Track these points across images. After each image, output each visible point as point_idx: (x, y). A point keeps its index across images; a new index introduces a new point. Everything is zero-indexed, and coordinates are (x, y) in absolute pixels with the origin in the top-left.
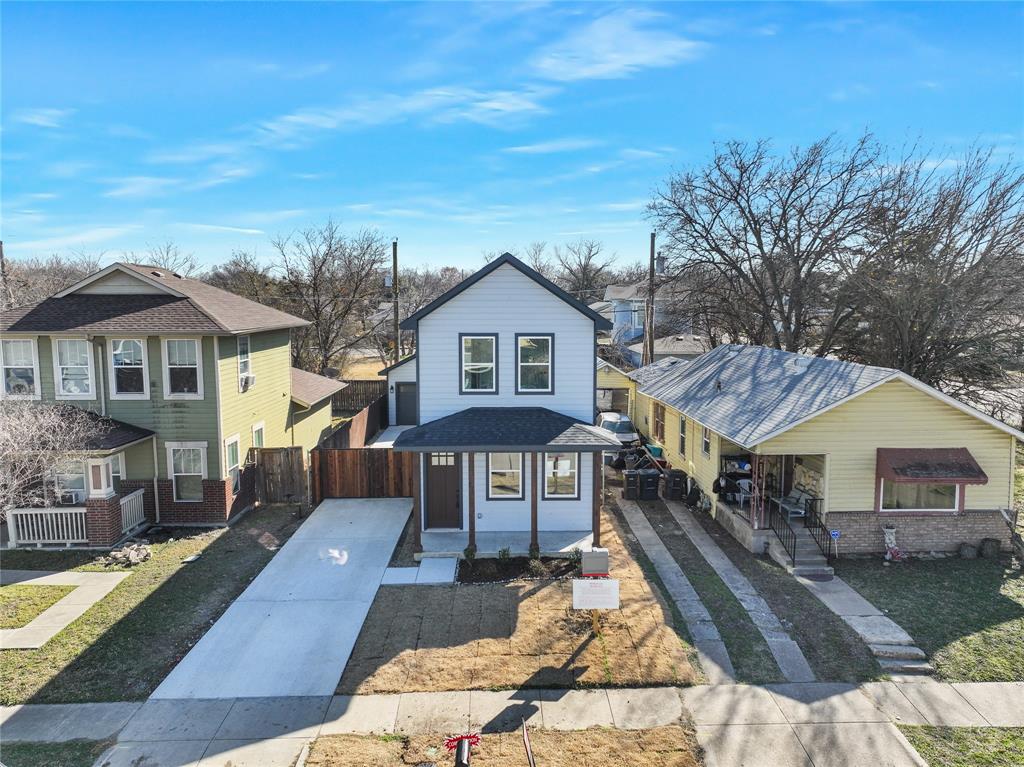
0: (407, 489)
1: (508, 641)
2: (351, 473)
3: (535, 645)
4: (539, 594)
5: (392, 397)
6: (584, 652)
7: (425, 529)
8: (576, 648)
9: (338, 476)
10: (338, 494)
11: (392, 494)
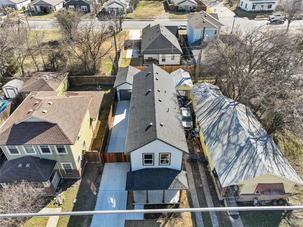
0: (127, 160)
2: (112, 158)
5: (118, 94)
9: (108, 158)
10: (109, 162)
11: (124, 161)
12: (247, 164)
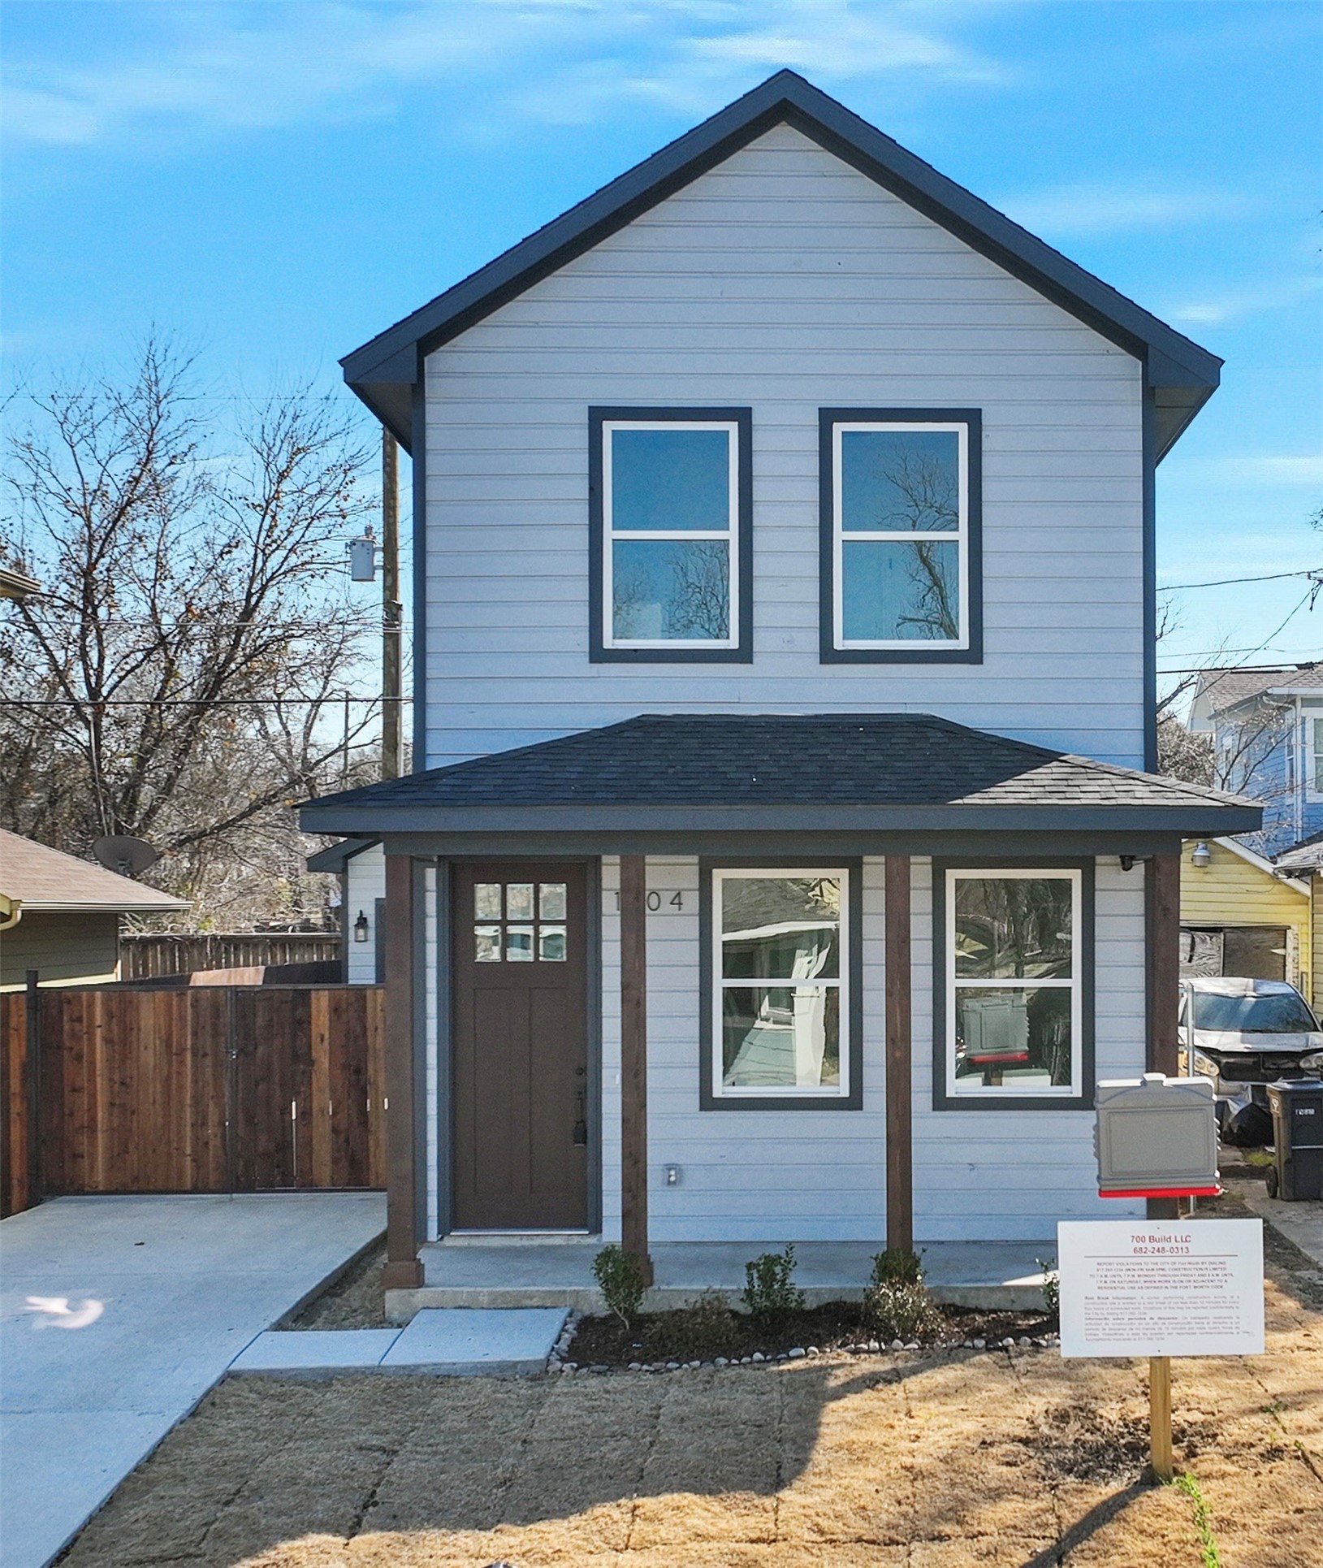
1: (769, 1502)
2: (155, 1089)
3: (887, 1512)
4: (913, 1383)
6: (1110, 1529)
7: (443, 1232)
8: (1071, 1519)
9: (101, 1099)
10: (100, 1177)
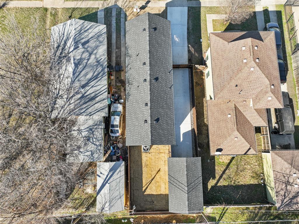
12: (85, 31)
